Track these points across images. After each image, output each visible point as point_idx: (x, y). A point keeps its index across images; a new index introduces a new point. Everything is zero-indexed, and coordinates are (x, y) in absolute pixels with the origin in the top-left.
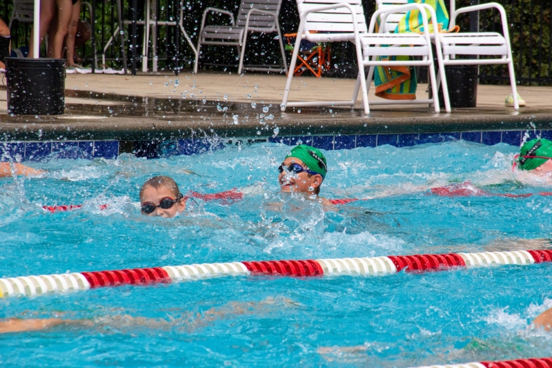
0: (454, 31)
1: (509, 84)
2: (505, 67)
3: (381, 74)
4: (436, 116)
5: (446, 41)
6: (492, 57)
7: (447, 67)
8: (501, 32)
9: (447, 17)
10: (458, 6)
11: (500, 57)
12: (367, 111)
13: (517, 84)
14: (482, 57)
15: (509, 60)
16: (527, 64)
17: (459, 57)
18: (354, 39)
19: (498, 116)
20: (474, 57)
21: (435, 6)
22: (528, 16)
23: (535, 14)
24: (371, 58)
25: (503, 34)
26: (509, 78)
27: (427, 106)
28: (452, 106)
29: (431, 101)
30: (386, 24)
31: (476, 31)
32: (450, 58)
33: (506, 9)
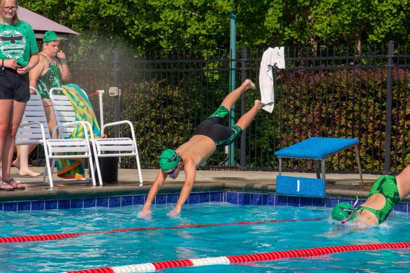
0: (104, 137)
1: (137, 168)
2: (134, 158)
3: (60, 164)
4: (94, 187)
5: (98, 143)
6: (129, 152)
7: (99, 158)
8: (131, 137)
9: (99, 129)
10: (105, 123)
11: (131, 152)
12: (52, 185)
13: (141, 168)
14: (122, 152)
15: (136, 153)
16: (148, 156)
17: (107, 152)
18: (43, 143)
19: (130, 187)
20: (117, 152)
21: (92, 123)
22: (148, 128)
23: (152, 127)
24: (53, 154)
25: (132, 139)
26: (136, 165)
27: (89, 181)
28: (103, 181)
29: (90, 179)
30: (62, 133)
31: (118, 137)
32: (101, 153)
33: (133, 124)
